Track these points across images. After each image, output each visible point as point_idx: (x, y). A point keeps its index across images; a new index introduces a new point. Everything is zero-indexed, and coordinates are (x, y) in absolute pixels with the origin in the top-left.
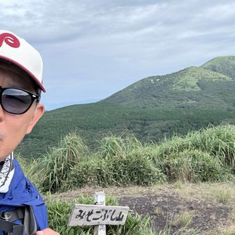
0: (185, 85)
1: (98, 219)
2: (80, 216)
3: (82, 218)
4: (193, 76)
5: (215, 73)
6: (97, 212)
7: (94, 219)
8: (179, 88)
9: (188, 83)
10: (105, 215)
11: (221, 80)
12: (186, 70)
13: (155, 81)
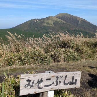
0: (48, 24)
1: (51, 85)
2: (29, 85)
3: (32, 86)
4: (52, 20)
5: (60, 19)
6: (47, 80)
7: (45, 86)
8: (46, 25)
9: (50, 23)
10: (57, 81)
11: (62, 23)
12: (49, 17)
13: (36, 21)
